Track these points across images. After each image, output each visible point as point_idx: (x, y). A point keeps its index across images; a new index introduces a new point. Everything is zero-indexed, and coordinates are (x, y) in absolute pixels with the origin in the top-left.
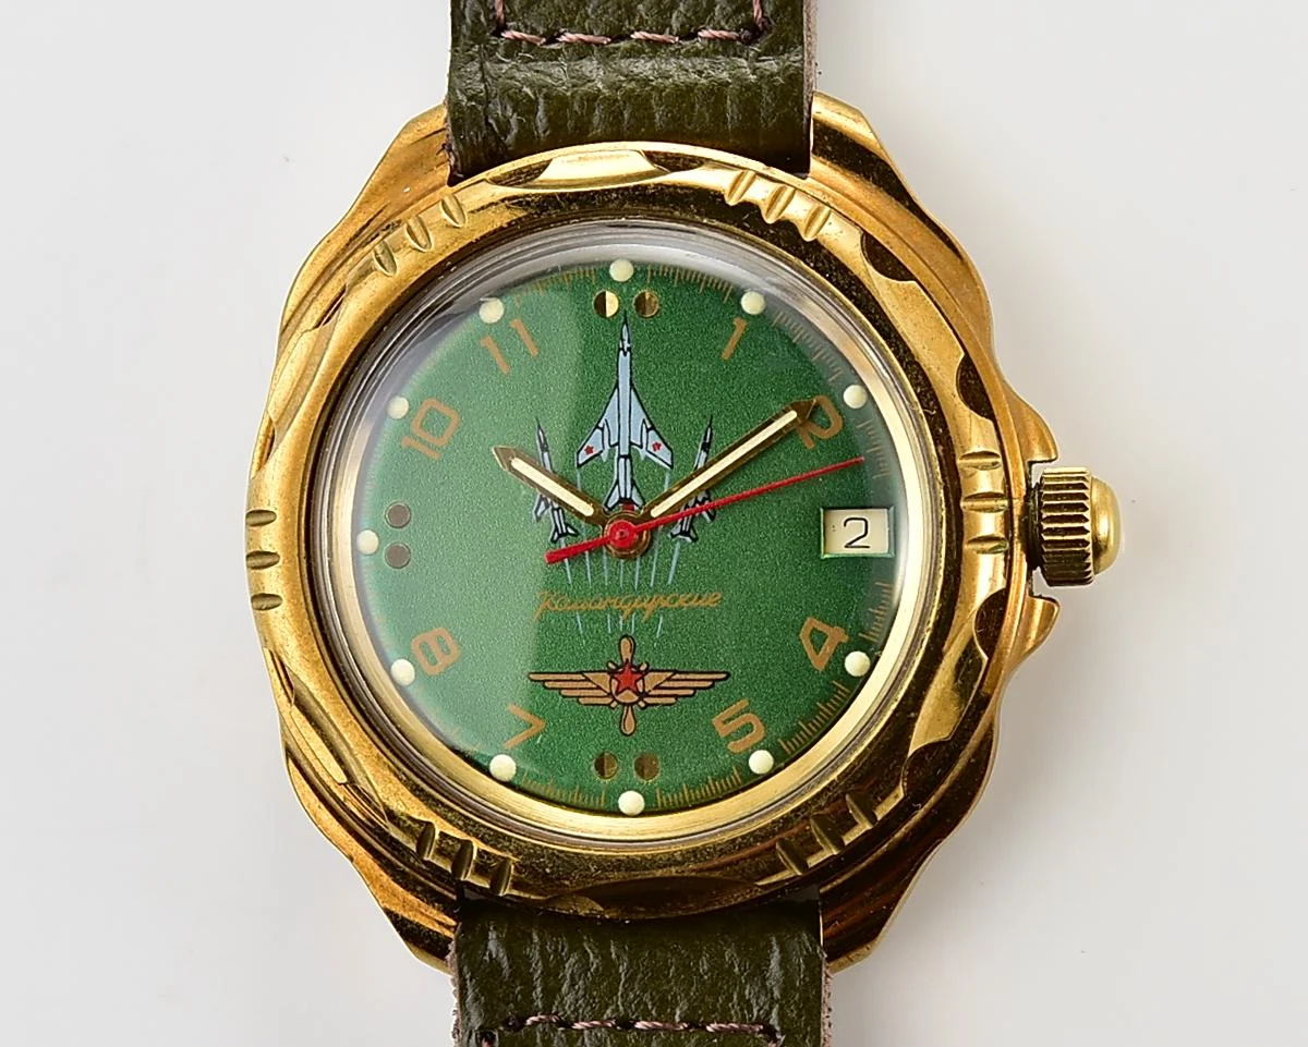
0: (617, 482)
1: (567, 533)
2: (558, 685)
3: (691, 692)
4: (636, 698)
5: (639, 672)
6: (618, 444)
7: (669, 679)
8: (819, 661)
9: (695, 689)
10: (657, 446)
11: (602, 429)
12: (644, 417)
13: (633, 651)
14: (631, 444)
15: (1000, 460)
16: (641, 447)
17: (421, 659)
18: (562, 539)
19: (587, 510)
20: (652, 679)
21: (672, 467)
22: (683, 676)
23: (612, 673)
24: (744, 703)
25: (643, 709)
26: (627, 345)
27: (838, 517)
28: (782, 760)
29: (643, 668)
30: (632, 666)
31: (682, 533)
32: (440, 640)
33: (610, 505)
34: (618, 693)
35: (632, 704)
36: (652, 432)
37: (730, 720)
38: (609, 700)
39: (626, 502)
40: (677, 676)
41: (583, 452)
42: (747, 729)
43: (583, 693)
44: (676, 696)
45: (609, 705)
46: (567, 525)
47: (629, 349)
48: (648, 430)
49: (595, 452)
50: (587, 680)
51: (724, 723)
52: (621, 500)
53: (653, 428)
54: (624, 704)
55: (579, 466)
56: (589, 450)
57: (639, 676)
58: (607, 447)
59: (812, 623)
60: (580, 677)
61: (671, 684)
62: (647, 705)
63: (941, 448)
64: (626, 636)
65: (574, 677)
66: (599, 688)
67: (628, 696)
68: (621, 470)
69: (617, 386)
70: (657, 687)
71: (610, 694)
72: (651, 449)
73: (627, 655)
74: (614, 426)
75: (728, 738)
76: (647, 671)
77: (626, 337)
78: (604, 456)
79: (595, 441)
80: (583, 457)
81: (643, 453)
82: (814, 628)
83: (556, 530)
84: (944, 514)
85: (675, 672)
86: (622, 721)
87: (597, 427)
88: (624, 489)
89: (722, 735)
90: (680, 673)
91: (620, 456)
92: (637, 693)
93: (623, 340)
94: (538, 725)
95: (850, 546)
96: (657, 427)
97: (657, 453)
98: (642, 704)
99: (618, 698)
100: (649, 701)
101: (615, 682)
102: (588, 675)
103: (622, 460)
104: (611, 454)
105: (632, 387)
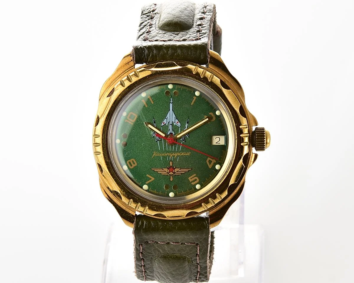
1: (159, 140)
2: (157, 171)
3: (184, 172)
4: (173, 174)
5: (174, 168)
6: (170, 122)
8: (210, 166)
9: (185, 172)
11: (166, 119)
12: (175, 116)
13: (172, 164)
15: (247, 126)
16: (174, 122)
17: (129, 165)
18: (158, 141)
19: (164, 135)
20: (176, 170)
21: (181, 127)
22: (183, 169)
23: (168, 168)
24: (195, 175)
26: (172, 102)
27: (214, 137)
28: (202, 187)
29: (175, 167)
30: (172, 167)
31: (183, 140)
32: (133, 161)
34: (169, 173)
35: (172, 175)
36: (177, 120)
37: (192, 178)
38: (167, 174)
39: (171, 134)
40: (181, 169)
42: (196, 180)
43: (162, 172)
44: (181, 173)
45: (167, 175)
46: (159, 138)
47: (172, 103)
48: (176, 119)
50: (163, 170)
51: (191, 179)
52: (170, 133)
53: (177, 119)
54: (171, 175)
55: (162, 126)
56: (164, 123)
57: (173, 169)
58: (167, 123)
59: (209, 159)
60: (161, 169)
61: (180, 171)
62: (175, 175)
63: (236, 124)
64: (171, 161)
65: (160, 169)
66: (165, 171)
67: (171, 173)
69: (169, 110)
70: (177, 171)
71: (168, 173)
73: (171, 165)
75: (192, 182)
76: (175, 168)
77: (171, 100)
79: (165, 121)
82: (209, 160)
83: (157, 139)
84: (237, 137)
85: (181, 168)
86: (170, 178)
87: (165, 118)
88: (171, 131)
89: (191, 181)
90: (182, 169)
91: (170, 124)
92: (173, 172)
94: (153, 179)
95: (216, 143)
96: (178, 118)
97: (178, 124)
98: (174, 175)
99: (169, 174)
100: (176, 174)
101: (169, 170)
102: (163, 169)
103: (170, 125)
104: (168, 124)
105: (173, 110)
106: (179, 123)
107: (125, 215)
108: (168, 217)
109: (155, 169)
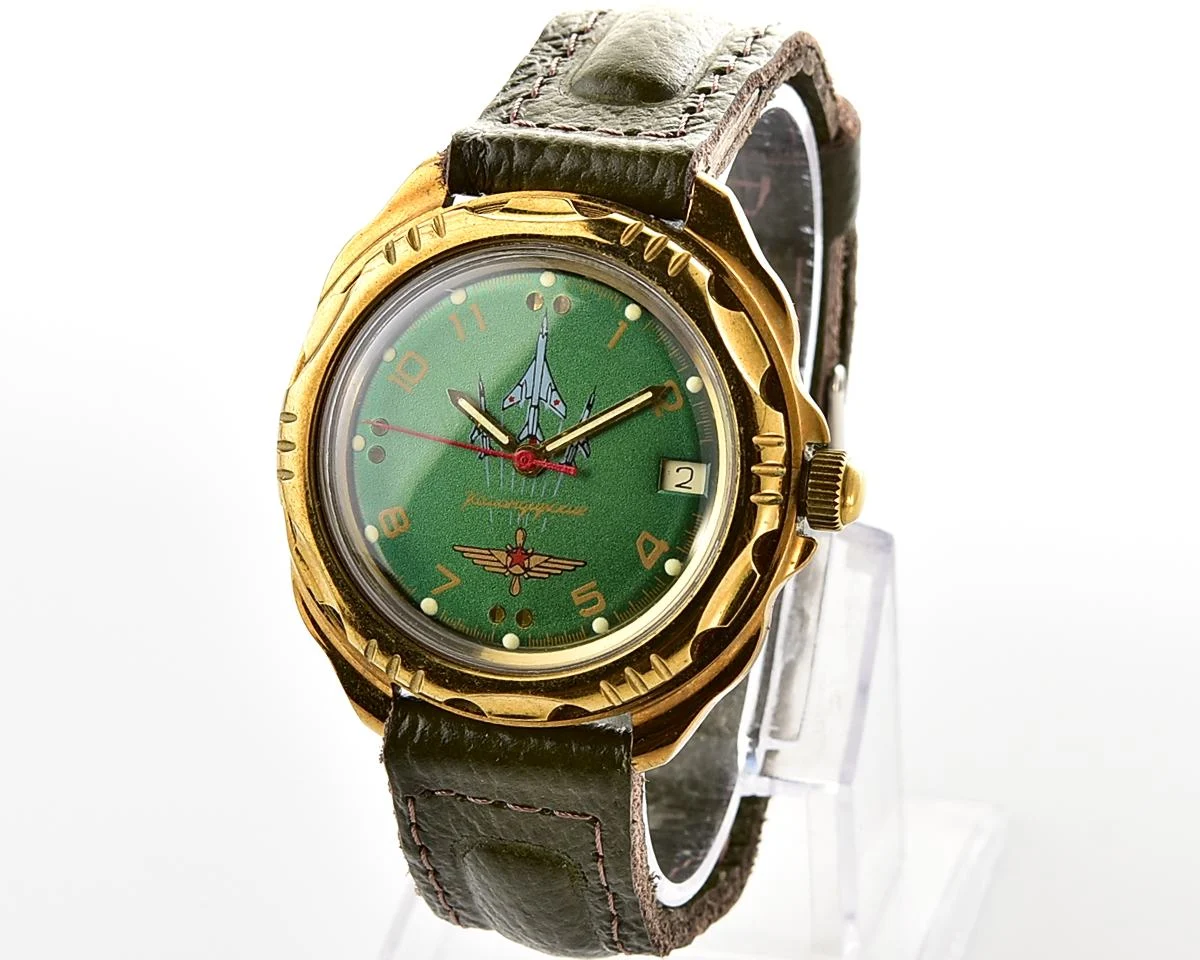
0: (528, 424)
2: (472, 555)
3: (559, 572)
4: (523, 571)
5: (526, 553)
6: (531, 397)
7: (546, 561)
8: (648, 562)
9: (563, 570)
10: (557, 402)
11: (522, 386)
12: (551, 381)
13: (524, 539)
14: (540, 398)
15: (784, 440)
16: (546, 401)
17: (383, 525)
18: (487, 458)
19: (505, 440)
20: (534, 560)
21: (565, 417)
22: (555, 561)
23: (507, 551)
24: (593, 584)
25: (527, 579)
26: (545, 331)
27: (672, 467)
28: (615, 624)
29: (530, 551)
30: (522, 549)
31: (566, 463)
32: (397, 515)
33: (521, 438)
34: (511, 566)
35: (519, 575)
36: (555, 392)
37: (582, 594)
38: (504, 570)
39: (532, 437)
40: (552, 560)
41: (507, 400)
42: (594, 602)
43: (488, 563)
44: (549, 574)
45: (504, 574)
46: (491, 448)
47: (546, 334)
48: (552, 391)
49: (515, 401)
50: (492, 555)
51: (579, 596)
52: (529, 436)
53: (556, 389)
54: (514, 575)
55: (504, 409)
56: (511, 399)
57: (526, 556)
58: (524, 399)
59: (645, 535)
60: (487, 552)
61: (547, 565)
62: (530, 577)
63: (742, 429)
64: (521, 529)
65: (483, 552)
66: (499, 561)
67: (517, 569)
68: (531, 414)
69: (535, 358)
70: (537, 566)
71: (506, 567)
72: (553, 403)
73: (520, 541)
74: (530, 385)
75: (581, 606)
76: (532, 554)
77: (545, 325)
78: (521, 404)
79: (516, 393)
80: (507, 403)
81: (547, 405)
82: (646, 540)
84: (739, 474)
85: (551, 557)
86: (511, 586)
87: (519, 384)
88: (531, 429)
89: (577, 603)
90: (555, 558)
91: (532, 406)
92: (523, 567)
93: (543, 327)
94: (456, 581)
95: (677, 486)
96: (559, 389)
97: (556, 407)
98: (526, 576)
99: (511, 570)
100: (531, 574)
101: (510, 559)
102: (493, 552)
103: (533, 409)
104: (526, 403)
105: (545, 359)
106: (561, 403)
107: (361, 690)
108: (490, 713)
109: (467, 549)
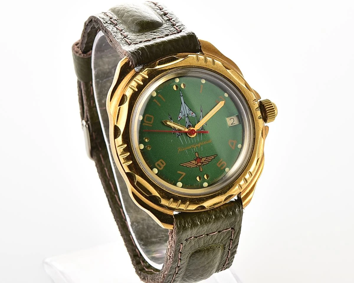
0: (187, 122)
1: (180, 135)
2: (186, 165)
3: (211, 160)
4: (201, 164)
6: (185, 115)
7: (206, 159)
8: (233, 148)
10: (192, 113)
11: (181, 113)
12: (188, 108)
13: (198, 155)
14: (187, 114)
16: (189, 114)
17: (158, 167)
18: (179, 136)
20: (203, 159)
21: (196, 117)
23: (195, 160)
24: (221, 160)
25: (203, 166)
26: (182, 95)
27: (228, 119)
29: (201, 157)
31: (201, 129)
32: (161, 162)
33: (186, 127)
36: (191, 111)
38: (196, 166)
40: (208, 157)
42: (223, 164)
43: (191, 165)
44: (208, 162)
45: (196, 167)
46: (179, 133)
48: (190, 111)
49: (181, 117)
50: (191, 163)
51: (219, 165)
52: (188, 126)
54: (199, 166)
55: (179, 121)
57: (200, 159)
58: (183, 116)
60: (190, 162)
62: (204, 165)
64: (196, 152)
65: (188, 163)
66: (194, 164)
67: (200, 164)
68: (187, 120)
69: (182, 103)
70: (204, 161)
71: (196, 165)
72: (191, 114)
73: (197, 156)
74: (183, 111)
75: (221, 167)
76: (202, 158)
77: (181, 93)
78: (183, 118)
79: (180, 115)
80: (179, 119)
81: (190, 115)
82: (231, 142)
83: (178, 135)
85: (207, 157)
86: (200, 169)
87: (180, 112)
89: (219, 167)
91: (186, 117)
92: (201, 163)
93: (180, 94)
94: (184, 174)
95: (232, 124)
96: (191, 110)
98: (202, 165)
99: (198, 165)
100: (204, 164)
101: (196, 162)
102: (191, 162)
105: (185, 103)
106: (193, 113)
108: (207, 207)
109: (183, 164)
